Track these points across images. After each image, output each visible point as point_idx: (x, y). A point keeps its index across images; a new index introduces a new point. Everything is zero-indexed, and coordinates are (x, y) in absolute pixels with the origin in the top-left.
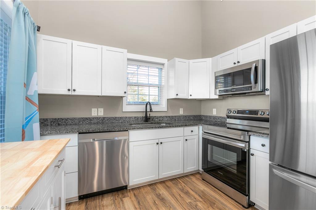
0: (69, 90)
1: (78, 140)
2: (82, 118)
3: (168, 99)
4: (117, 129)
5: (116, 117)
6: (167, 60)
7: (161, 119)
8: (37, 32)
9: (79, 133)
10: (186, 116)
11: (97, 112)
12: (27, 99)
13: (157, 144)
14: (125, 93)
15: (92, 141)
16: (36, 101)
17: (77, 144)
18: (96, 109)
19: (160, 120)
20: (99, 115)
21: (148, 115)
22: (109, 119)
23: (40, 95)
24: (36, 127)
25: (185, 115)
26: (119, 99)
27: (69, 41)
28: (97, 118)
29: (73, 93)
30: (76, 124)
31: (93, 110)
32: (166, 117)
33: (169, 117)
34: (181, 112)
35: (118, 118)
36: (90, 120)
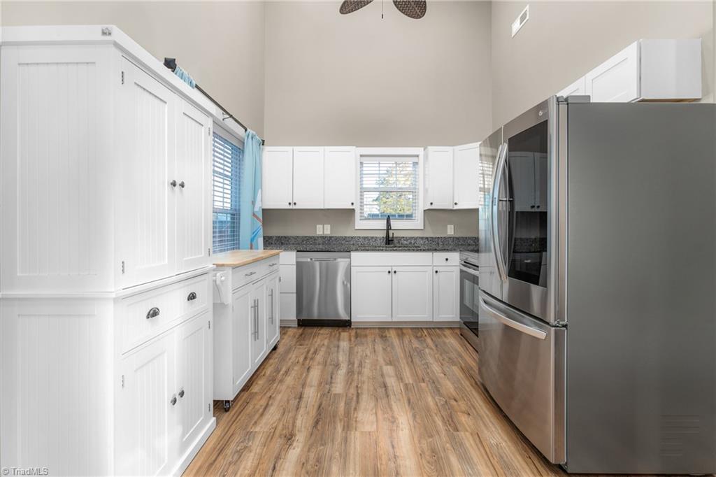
0: (290, 204)
1: (296, 258)
2: (306, 237)
3: (424, 211)
4: (336, 249)
5: (346, 237)
6: (422, 149)
7: (413, 242)
8: (261, 146)
9: (298, 251)
10: (458, 238)
11: (323, 230)
12: (254, 215)
13: (389, 272)
14: (352, 204)
15: (309, 260)
16: (260, 216)
17: (295, 263)
18: (322, 226)
19: (411, 243)
20: (325, 233)
21: (391, 235)
22: (337, 239)
23: (263, 210)
24: (260, 241)
25: (457, 236)
26: (351, 212)
27: (290, 149)
28: (323, 237)
29: (295, 207)
30: (299, 244)
31: (318, 226)
32: (422, 238)
33: (427, 238)
34: (450, 231)
35: (349, 237)
36: (313, 240)
